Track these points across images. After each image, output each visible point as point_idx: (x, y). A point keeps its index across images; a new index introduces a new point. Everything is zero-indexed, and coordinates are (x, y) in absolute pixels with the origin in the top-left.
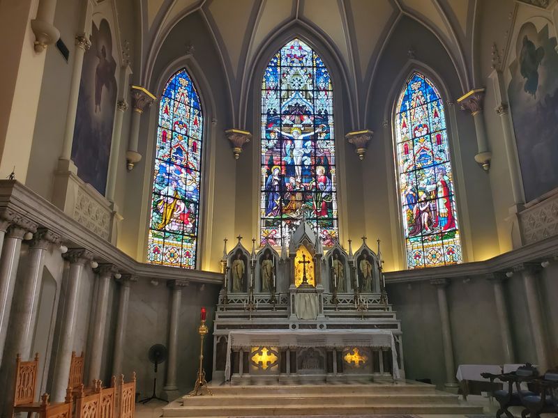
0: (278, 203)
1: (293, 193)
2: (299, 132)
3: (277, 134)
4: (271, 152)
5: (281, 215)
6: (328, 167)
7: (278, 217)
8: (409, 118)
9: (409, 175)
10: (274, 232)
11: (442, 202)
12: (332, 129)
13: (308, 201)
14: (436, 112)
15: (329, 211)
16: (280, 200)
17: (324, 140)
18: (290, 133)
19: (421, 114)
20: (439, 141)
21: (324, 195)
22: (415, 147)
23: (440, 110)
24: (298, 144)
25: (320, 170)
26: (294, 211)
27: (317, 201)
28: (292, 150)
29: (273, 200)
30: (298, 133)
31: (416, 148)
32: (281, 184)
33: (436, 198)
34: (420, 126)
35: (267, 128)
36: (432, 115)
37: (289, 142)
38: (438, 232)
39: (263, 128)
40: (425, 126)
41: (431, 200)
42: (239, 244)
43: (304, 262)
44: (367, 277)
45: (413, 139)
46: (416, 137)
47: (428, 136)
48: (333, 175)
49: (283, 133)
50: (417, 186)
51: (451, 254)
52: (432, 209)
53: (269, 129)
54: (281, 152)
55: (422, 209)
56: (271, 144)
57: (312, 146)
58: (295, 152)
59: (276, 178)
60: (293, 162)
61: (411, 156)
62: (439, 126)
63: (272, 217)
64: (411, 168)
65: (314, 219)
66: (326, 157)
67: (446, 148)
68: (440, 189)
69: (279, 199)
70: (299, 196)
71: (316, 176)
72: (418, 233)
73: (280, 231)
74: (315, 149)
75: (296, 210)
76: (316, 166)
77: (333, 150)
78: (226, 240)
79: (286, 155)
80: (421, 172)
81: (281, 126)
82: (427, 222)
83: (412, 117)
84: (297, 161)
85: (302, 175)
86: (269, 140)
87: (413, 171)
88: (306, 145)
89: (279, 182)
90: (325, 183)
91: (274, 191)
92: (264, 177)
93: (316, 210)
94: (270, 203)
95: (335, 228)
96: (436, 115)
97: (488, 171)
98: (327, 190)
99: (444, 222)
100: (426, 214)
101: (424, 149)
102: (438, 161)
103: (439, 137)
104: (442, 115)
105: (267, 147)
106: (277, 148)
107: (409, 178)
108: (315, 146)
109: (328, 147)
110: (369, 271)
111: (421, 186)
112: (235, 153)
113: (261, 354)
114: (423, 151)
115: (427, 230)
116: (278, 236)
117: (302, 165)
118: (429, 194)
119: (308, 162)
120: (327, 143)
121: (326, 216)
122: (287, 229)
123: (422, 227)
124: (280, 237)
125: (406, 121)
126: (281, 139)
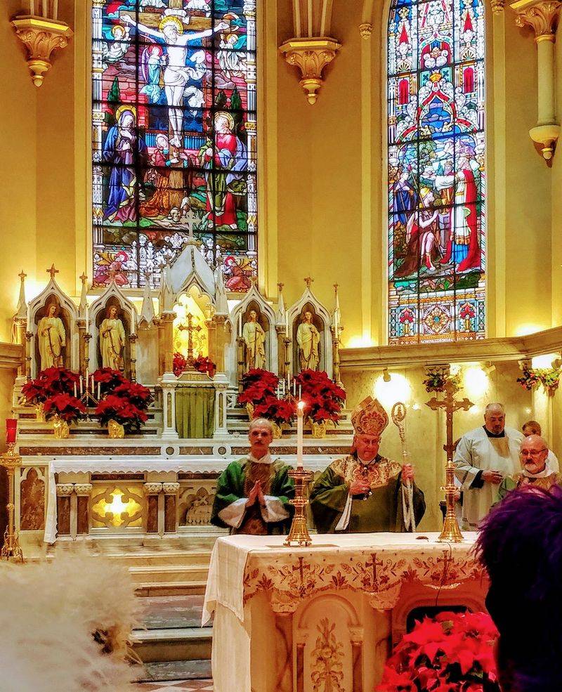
0: (130, 192)
1: (165, 170)
2: (179, 27)
3: (127, 29)
4: (114, 71)
5: (138, 220)
6: (239, 114)
7: (130, 224)
8: (414, 23)
9: (405, 150)
10: (122, 258)
11: (461, 214)
12: (250, 26)
13: (196, 191)
14: (468, 19)
15: (239, 215)
16: (136, 186)
17: (234, 50)
18: (157, 29)
19: (439, 18)
20: (469, 85)
21: (230, 178)
22: (423, 90)
23: (476, 16)
24: (177, 56)
25: (223, 122)
26: (166, 211)
27: (214, 193)
28: (162, 69)
29: (119, 184)
30: (175, 29)
31: (424, 93)
32: (138, 150)
33: (452, 205)
34: (435, 44)
35: (105, 12)
36: (460, 24)
37: (156, 51)
38: (448, 272)
39: (97, 13)
40: (445, 46)
41: (441, 207)
42: (52, 286)
43: (190, 328)
44: (309, 358)
45: (419, 72)
46: (424, 69)
47: (448, 69)
48: (250, 134)
49: (142, 28)
50: (419, 174)
51: (467, 317)
52: (442, 226)
53: (111, 15)
54: (137, 72)
55: (423, 224)
56: (115, 53)
57: (206, 62)
58: (169, 76)
59: (127, 134)
60: (164, 100)
61: (411, 110)
62: (472, 50)
63: (118, 224)
64: (410, 136)
65: (208, 232)
66: (235, 92)
67: (481, 101)
68: (462, 187)
69: (132, 184)
70: (176, 179)
71: (213, 134)
72: (411, 273)
73: (134, 255)
74: (213, 70)
75: (169, 209)
76: (214, 110)
77: (251, 77)
78: (23, 276)
79: (148, 82)
80: (428, 145)
81: (137, 12)
82: (431, 252)
83: (421, 21)
84: (173, 98)
85: (183, 131)
86: (110, 42)
87: (412, 142)
88: (193, 59)
89: (135, 145)
90: (233, 152)
91: (122, 166)
92: (100, 130)
93: (213, 212)
94: (114, 192)
95: (251, 253)
96: (468, 26)
97: (549, 163)
98: (237, 168)
99: (461, 256)
100: (431, 236)
101: (438, 96)
102: (463, 128)
103: (469, 75)
104: (480, 26)
105: (105, 60)
106: (128, 63)
107: (405, 156)
108: (213, 63)
109: (242, 67)
110: (315, 346)
111: (425, 176)
112: (33, 73)
113: (109, 500)
114: (437, 101)
115: (429, 267)
116: (132, 265)
117: (185, 107)
118: (439, 194)
119: (197, 100)
120: (240, 59)
121: (234, 226)
122: (150, 251)
123: (419, 262)
124: (134, 267)
125: (407, 27)
126: (138, 43)
